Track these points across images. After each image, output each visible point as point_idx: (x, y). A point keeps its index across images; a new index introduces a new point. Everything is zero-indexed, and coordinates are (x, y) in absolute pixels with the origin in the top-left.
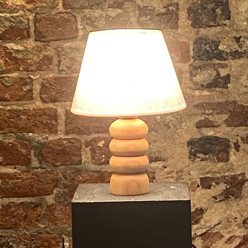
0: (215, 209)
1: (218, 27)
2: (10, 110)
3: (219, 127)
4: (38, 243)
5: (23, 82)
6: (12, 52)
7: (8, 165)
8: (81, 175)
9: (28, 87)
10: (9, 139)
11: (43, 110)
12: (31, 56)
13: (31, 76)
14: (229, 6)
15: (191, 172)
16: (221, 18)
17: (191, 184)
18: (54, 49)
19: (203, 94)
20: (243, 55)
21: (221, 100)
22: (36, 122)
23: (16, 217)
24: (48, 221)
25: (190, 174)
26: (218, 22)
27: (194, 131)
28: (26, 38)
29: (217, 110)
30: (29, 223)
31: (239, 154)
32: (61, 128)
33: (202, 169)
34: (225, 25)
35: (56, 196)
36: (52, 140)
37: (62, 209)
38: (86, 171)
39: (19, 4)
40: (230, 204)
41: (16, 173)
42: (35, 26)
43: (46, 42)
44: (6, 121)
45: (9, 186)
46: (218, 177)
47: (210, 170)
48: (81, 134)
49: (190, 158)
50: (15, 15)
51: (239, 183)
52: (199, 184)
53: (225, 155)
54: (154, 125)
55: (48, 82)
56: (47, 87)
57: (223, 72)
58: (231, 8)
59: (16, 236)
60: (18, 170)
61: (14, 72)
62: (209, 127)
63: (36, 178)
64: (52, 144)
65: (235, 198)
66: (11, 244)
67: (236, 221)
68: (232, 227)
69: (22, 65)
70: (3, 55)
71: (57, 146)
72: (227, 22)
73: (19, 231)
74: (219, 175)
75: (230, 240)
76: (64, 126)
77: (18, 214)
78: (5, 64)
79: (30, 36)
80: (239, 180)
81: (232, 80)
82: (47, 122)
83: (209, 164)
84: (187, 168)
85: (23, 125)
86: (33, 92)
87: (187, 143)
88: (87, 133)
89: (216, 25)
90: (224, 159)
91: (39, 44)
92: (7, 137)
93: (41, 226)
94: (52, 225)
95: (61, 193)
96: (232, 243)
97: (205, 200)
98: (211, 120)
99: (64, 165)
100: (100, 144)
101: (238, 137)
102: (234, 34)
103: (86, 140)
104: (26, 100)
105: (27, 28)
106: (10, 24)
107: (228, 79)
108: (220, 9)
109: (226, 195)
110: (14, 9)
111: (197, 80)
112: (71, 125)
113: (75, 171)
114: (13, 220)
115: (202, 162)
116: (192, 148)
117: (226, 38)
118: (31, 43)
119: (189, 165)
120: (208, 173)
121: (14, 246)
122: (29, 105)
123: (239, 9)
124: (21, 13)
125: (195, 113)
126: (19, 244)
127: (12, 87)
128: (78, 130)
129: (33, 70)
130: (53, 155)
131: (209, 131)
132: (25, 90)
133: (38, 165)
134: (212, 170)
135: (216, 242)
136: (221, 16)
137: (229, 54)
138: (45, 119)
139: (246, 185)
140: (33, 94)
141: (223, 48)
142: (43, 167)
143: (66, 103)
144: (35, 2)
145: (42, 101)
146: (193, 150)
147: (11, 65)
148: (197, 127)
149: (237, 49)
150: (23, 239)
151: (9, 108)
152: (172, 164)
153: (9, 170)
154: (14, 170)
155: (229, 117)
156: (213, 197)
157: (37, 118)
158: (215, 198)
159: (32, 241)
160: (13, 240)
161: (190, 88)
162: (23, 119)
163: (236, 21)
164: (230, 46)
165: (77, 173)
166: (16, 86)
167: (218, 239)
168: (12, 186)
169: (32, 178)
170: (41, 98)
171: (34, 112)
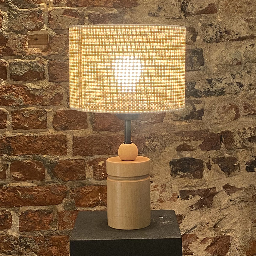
0: (191, 216)
1: (194, 72)
2: (29, 136)
3: (195, 151)
4: (50, 243)
5: (39, 114)
6: (30, 90)
7: (27, 180)
8: (85, 188)
9: (43, 118)
10: (28, 160)
11: (55, 136)
12: (46, 93)
13: (46, 109)
14: (203, 55)
15: (172, 186)
16: (197, 64)
17: (173, 196)
18: (64, 88)
19: (182, 124)
20: (214, 94)
21: (196, 129)
22: (50, 146)
23: (33, 222)
24: (58, 225)
25: (171, 188)
26: (194, 67)
27: (175, 154)
28: (42, 79)
29: (194, 137)
30: (43, 227)
31: (210, 172)
32: (69, 151)
33: (181, 184)
34: (200, 70)
35: (65, 205)
36: (62, 160)
37: (70, 215)
38: (89, 185)
39: (36, 52)
40: (203, 212)
41: (33, 186)
42: (49, 69)
43: (58, 82)
44: (25, 145)
45: (27, 198)
46: (194, 190)
47: (188, 184)
48: (85, 156)
49: (171, 175)
50: (33, 61)
51: (211, 195)
52: (179, 196)
53: (199, 172)
54: (143, 149)
55: (59, 114)
56: (59, 118)
57: (198, 107)
58: (205, 56)
59: (33, 237)
60: (35, 184)
61: (32, 106)
62: (187, 150)
63: (49, 191)
64: (62, 163)
65: (208, 208)
66: (28, 243)
67: (208, 226)
68: (206, 230)
69: (38, 101)
70: (23, 93)
71: (66, 165)
72: (201, 67)
73: (35, 233)
74: (194, 189)
75: (203, 241)
76: (71, 149)
77: (35, 219)
78: (25, 100)
79: (45, 77)
80: (211, 192)
81: (205, 113)
82: (58, 146)
83: (187, 180)
84: (169, 183)
85: (39, 149)
86: (47, 122)
87: (170, 163)
88: (90, 155)
89: (193, 70)
90: (198, 176)
91: (52, 84)
92: (26, 158)
93: (52, 229)
94: (62, 228)
95: (68, 203)
96: (205, 243)
97: (183, 209)
98: (188, 145)
99: (71, 180)
100: (101, 164)
101: (210, 158)
102: (207, 77)
103: (89, 160)
104: (42, 129)
105: (43, 71)
106: (29, 68)
107: (202, 112)
108: (196, 57)
109: (200, 205)
110: (32, 56)
111: (178, 113)
112: (77, 148)
113: (80, 185)
114: (31, 224)
115: (181, 178)
116: (173, 168)
117: (201, 80)
118: (46, 83)
119: (171, 181)
120: (186, 187)
121: (31, 245)
122: (44, 133)
123: (211, 57)
124: (38, 59)
125: (176, 139)
126: (35, 243)
127: (30, 118)
128: (83, 152)
129: (47, 104)
130: (63, 172)
131: (187, 153)
132: (40, 120)
133: (51, 180)
134: (189, 185)
135: (193, 242)
136: (196, 63)
137: (203, 93)
138: (56, 144)
139: (216, 197)
140: (47, 123)
141: (198, 87)
142: (55, 182)
143: (74, 131)
144: (49, 51)
145: (54, 129)
146: (174, 169)
147: (29, 101)
148: (177, 151)
149: (209, 89)
150: (38, 240)
151: (27, 135)
152: (157, 179)
153: (27, 184)
154: (31, 184)
155: (203, 143)
156: (190, 206)
157: (50, 143)
158: (192, 207)
159: (45, 241)
160: (30, 241)
161: (172, 119)
162: (38, 144)
163: (209, 67)
164: (204, 87)
165: (82, 187)
166: (34, 117)
167: (194, 240)
168: (30, 197)
169: (45, 191)
170: (53, 126)
171: (47, 138)
